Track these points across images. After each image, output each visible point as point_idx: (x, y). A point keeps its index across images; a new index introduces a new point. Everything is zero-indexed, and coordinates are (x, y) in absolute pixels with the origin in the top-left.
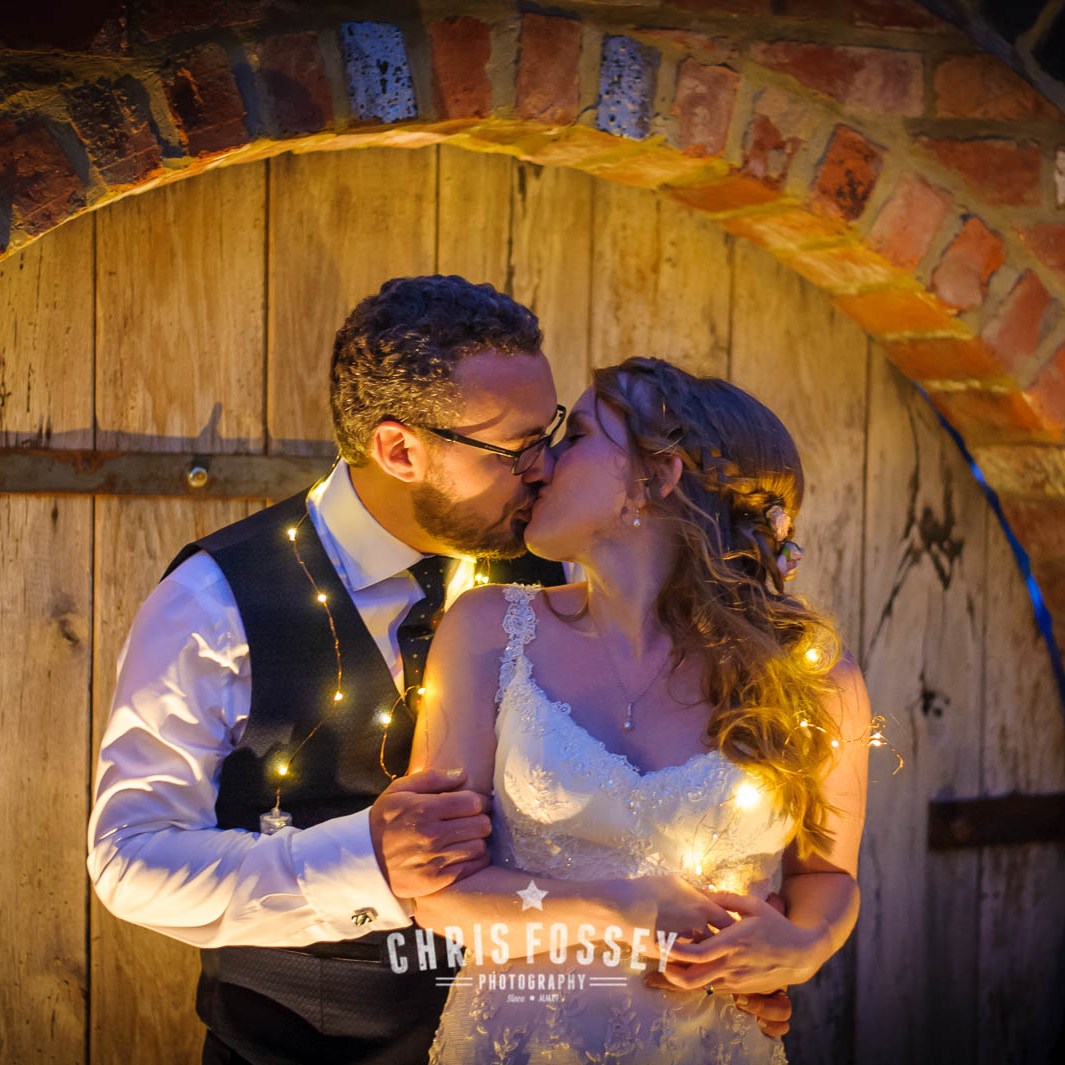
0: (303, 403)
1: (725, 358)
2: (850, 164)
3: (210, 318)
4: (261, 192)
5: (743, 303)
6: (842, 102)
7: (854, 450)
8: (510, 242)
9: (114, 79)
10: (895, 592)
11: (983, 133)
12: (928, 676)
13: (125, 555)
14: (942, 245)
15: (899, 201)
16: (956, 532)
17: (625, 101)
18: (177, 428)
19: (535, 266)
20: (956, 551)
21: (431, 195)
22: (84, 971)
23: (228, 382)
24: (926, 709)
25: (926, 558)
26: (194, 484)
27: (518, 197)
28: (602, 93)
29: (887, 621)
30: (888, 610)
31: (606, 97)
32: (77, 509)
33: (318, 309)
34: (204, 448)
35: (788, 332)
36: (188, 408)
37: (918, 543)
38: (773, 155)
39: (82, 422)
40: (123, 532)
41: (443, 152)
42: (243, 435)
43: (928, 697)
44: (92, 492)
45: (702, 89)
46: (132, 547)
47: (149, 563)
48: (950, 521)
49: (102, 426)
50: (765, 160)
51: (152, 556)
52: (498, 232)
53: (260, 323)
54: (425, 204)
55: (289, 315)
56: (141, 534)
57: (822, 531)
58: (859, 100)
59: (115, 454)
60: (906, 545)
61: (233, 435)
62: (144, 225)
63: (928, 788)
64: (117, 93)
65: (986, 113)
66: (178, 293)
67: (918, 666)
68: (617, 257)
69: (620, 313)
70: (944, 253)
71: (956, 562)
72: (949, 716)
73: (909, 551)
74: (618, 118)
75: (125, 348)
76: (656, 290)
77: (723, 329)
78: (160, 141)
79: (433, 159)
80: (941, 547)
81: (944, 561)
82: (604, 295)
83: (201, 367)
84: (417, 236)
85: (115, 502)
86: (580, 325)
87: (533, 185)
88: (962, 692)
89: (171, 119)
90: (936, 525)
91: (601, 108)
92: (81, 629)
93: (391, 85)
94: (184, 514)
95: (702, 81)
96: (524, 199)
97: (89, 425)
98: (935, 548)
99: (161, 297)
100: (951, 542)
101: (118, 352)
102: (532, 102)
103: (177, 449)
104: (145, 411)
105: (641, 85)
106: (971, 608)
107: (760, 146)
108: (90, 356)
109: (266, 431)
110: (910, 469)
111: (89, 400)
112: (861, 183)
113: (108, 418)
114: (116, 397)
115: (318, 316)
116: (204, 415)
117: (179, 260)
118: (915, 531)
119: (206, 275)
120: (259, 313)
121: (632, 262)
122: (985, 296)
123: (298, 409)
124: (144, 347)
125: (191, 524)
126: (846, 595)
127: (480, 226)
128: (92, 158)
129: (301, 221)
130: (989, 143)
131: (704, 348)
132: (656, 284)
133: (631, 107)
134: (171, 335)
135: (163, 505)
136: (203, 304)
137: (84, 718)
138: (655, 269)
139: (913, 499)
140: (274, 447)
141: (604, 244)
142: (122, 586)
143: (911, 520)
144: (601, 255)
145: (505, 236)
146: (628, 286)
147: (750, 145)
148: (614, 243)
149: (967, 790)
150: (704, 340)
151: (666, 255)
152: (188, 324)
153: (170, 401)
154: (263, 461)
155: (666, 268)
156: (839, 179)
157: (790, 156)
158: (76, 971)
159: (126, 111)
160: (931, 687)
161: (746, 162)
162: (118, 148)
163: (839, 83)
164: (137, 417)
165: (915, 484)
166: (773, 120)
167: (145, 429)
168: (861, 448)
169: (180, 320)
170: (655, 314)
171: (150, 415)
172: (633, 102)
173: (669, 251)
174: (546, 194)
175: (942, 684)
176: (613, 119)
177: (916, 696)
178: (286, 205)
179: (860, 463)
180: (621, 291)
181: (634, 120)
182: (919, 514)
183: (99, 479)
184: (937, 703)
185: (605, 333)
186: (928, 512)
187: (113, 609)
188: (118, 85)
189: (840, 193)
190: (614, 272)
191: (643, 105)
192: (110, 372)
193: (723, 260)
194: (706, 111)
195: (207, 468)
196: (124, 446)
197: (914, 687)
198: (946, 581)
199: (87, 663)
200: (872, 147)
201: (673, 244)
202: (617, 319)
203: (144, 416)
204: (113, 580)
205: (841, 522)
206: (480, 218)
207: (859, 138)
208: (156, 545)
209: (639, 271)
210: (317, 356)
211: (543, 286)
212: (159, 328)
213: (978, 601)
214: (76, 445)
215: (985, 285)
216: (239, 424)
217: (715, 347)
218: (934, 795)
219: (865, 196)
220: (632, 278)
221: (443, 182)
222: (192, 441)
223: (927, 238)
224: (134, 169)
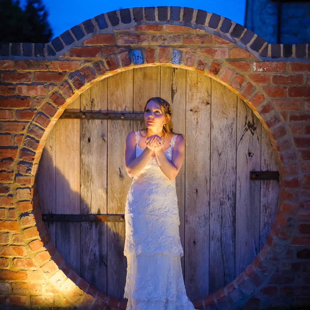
0: (139, 105)
1: (210, 97)
2: (216, 66)
3: (125, 93)
4: (133, 74)
5: (213, 88)
6: (214, 57)
7: (234, 112)
8: (172, 80)
9: (99, 61)
10: (243, 136)
11: (240, 60)
12: (249, 150)
13: (112, 128)
14: (233, 79)
15: (225, 72)
16: (255, 126)
17: (176, 59)
18: (120, 110)
19: (176, 83)
20: (255, 129)
21: (159, 73)
22: (106, 189)
23: (127, 102)
24: (249, 156)
25: (249, 130)
26: (122, 118)
27: (173, 73)
28: (173, 58)
29: (241, 140)
30: (242, 139)
31: (173, 59)
32: (105, 121)
33: (141, 91)
34: (124, 112)
35: (222, 93)
36: (121, 106)
37: (247, 127)
38: (202, 66)
39: (106, 109)
40: (112, 125)
41: (161, 67)
42: (130, 110)
43: (250, 154)
44: (107, 119)
45: (189, 56)
46: (113, 127)
47: (116, 129)
48: (254, 124)
49: (109, 109)
50: (200, 67)
51: (116, 128)
52: (170, 78)
53: (132, 94)
54: (158, 75)
55: (137, 92)
56: (115, 125)
57: (228, 125)
58: (217, 56)
59: (111, 113)
60: (245, 128)
61: (128, 110)
62: (115, 80)
63: (250, 169)
64: (99, 63)
65: (240, 57)
66: (120, 89)
67: (248, 148)
68: (190, 82)
69: (191, 90)
70: (233, 80)
71: (255, 131)
72: (254, 157)
73: (245, 129)
74: (175, 62)
75: (112, 98)
76: (197, 87)
77: (210, 92)
78: (106, 69)
79: (160, 68)
80: (252, 128)
81: (253, 131)
82: (188, 88)
83: (123, 101)
84: (157, 79)
85: (111, 120)
86: (184, 92)
87: (176, 71)
88: (256, 153)
89: (107, 66)
90: (251, 124)
91: (173, 60)
92: (106, 139)
93: (139, 59)
94: (121, 122)
95: (190, 55)
96: (174, 73)
97: (107, 109)
98: (251, 128)
99: (117, 90)
100: (254, 127)
101: (111, 99)
102: (161, 60)
103: (120, 112)
104: (115, 107)
105: (179, 56)
106: (258, 139)
107: (199, 65)
108: (107, 99)
109: (133, 110)
110: (246, 115)
111: (107, 105)
112: (217, 69)
113: (110, 108)
114: (111, 105)
115: (141, 93)
116: (124, 107)
117: (120, 85)
118: (247, 125)
119: (124, 87)
120: (132, 92)
121: (193, 82)
122: (241, 87)
123: (138, 106)
124: (115, 97)
125: (122, 124)
126: (233, 136)
127: (167, 77)
128: (96, 72)
129: (138, 78)
130: (240, 62)
131: (206, 96)
132: (197, 86)
133: (178, 60)
134: (119, 96)
135: (118, 121)
136: (123, 91)
137: (106, 152)
138: (197, 83)
139: (246, 120)
140: (134, 112)
141: (188, 79)
142: (112, 133)
143: (246, 123)
144: (188, 81)
145: (171, 79)
146: (192, 86)
147: (198, 65)
148: (190, 79)
149: (258, 170)
150: (206, 94)
151: (199, 81)
152: (121, 94)
153: (119, 105)
154: (133, 114)
155: (199, 83)
156: (213, 69)
157: (205, 66)
158: (105, 188)
159: (101, 65)
160: (250, 152)
161: (197, 67)
162: (100, 70)
163: (213, 54)
164: (114, 108)
165: (246, 117)
166: (202, 60)
167: (115, 109)
168: (236, 112)
169: (120, 93)
170: (197, 90)
171: (116, 107)
172: (178, 59)
173: (199, 80)
174: (178, 72)
175: (252, 151)
176: (174, 62)
177: (247, 153)
178: (136, 76)
179: (236, 114)
180: (191, 87)
181: (178, 62)
182: (247, 123)
183: (108, 117)
184: (252, 155)
185: (189, 94)
186: (249, 122)
187: (110, 136)
188: (100, 62)
189: (213, 71)
190: (190, 84)
191: (180, 60)
192: (110, 101)
193: (210, 81)
194: (190, 60)
195: (124, 115)
196: (112, 112)
197: (247, 152)
198: (253, 134)
199: (107, 144)
200: (219, 64)
201: (200, 79)
202: (191, 91)
203: (115, 108)
204: (110, 132)
205: (232, 124)
206: (167, 76)
207: (217, 62)
208: (117, 127)
209: (194, 84)
210: (141, 98)
211: (178, 86)
212: (117, 95)
213: (260, 138)
214: (105, 112)
215: (240, 85)
216: (129, 109)
217: (208, 95)
218: (251, 170)
219: (218, 71)
220: (193, 85)
221: (161, 71)
222: (122, 111)
223: (230, 78)
224: (102, 73)
